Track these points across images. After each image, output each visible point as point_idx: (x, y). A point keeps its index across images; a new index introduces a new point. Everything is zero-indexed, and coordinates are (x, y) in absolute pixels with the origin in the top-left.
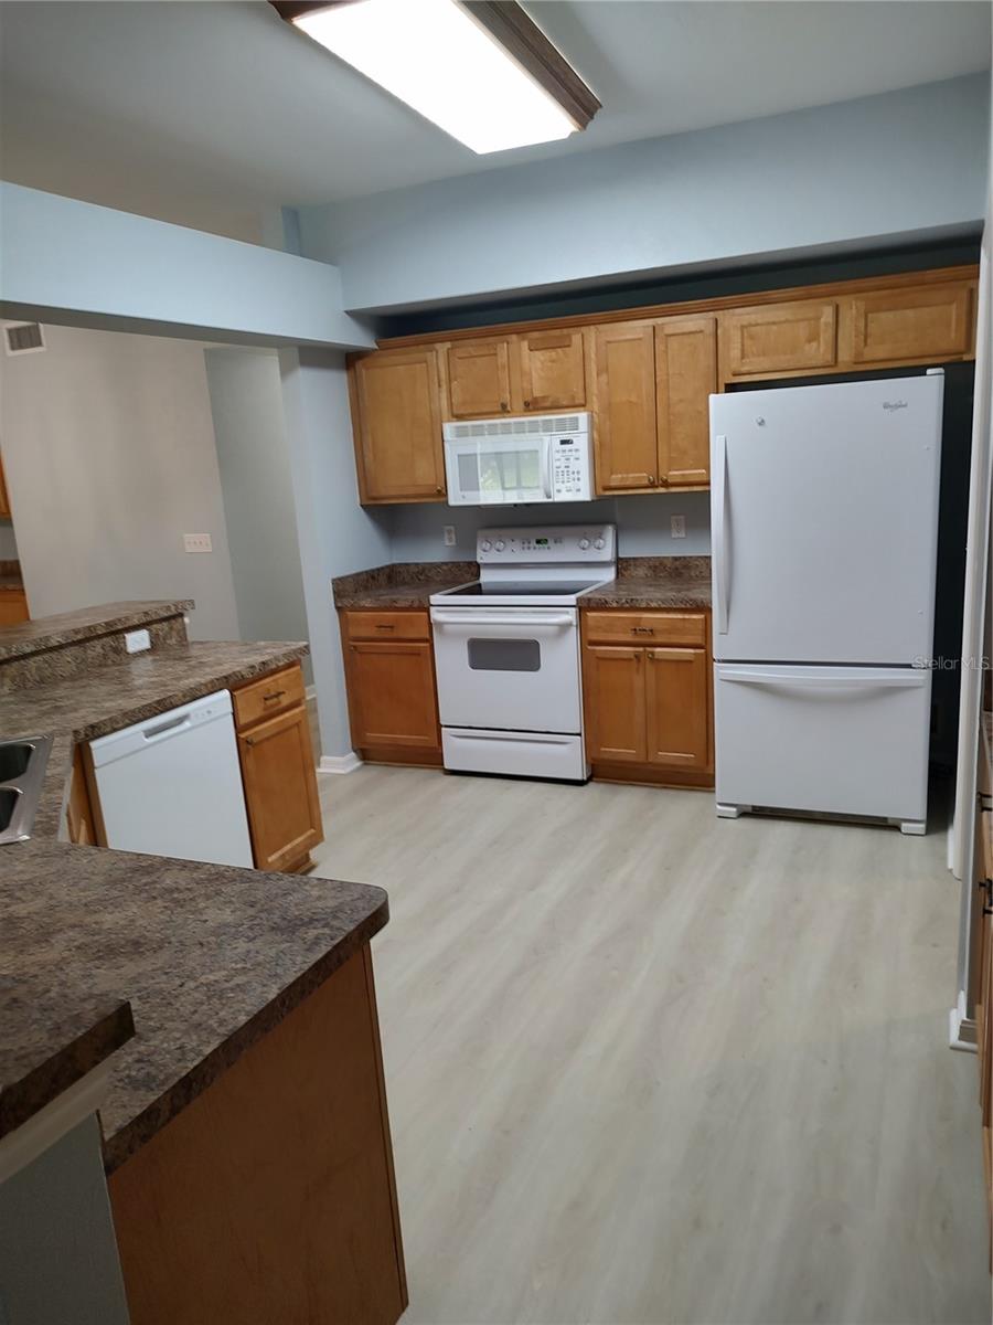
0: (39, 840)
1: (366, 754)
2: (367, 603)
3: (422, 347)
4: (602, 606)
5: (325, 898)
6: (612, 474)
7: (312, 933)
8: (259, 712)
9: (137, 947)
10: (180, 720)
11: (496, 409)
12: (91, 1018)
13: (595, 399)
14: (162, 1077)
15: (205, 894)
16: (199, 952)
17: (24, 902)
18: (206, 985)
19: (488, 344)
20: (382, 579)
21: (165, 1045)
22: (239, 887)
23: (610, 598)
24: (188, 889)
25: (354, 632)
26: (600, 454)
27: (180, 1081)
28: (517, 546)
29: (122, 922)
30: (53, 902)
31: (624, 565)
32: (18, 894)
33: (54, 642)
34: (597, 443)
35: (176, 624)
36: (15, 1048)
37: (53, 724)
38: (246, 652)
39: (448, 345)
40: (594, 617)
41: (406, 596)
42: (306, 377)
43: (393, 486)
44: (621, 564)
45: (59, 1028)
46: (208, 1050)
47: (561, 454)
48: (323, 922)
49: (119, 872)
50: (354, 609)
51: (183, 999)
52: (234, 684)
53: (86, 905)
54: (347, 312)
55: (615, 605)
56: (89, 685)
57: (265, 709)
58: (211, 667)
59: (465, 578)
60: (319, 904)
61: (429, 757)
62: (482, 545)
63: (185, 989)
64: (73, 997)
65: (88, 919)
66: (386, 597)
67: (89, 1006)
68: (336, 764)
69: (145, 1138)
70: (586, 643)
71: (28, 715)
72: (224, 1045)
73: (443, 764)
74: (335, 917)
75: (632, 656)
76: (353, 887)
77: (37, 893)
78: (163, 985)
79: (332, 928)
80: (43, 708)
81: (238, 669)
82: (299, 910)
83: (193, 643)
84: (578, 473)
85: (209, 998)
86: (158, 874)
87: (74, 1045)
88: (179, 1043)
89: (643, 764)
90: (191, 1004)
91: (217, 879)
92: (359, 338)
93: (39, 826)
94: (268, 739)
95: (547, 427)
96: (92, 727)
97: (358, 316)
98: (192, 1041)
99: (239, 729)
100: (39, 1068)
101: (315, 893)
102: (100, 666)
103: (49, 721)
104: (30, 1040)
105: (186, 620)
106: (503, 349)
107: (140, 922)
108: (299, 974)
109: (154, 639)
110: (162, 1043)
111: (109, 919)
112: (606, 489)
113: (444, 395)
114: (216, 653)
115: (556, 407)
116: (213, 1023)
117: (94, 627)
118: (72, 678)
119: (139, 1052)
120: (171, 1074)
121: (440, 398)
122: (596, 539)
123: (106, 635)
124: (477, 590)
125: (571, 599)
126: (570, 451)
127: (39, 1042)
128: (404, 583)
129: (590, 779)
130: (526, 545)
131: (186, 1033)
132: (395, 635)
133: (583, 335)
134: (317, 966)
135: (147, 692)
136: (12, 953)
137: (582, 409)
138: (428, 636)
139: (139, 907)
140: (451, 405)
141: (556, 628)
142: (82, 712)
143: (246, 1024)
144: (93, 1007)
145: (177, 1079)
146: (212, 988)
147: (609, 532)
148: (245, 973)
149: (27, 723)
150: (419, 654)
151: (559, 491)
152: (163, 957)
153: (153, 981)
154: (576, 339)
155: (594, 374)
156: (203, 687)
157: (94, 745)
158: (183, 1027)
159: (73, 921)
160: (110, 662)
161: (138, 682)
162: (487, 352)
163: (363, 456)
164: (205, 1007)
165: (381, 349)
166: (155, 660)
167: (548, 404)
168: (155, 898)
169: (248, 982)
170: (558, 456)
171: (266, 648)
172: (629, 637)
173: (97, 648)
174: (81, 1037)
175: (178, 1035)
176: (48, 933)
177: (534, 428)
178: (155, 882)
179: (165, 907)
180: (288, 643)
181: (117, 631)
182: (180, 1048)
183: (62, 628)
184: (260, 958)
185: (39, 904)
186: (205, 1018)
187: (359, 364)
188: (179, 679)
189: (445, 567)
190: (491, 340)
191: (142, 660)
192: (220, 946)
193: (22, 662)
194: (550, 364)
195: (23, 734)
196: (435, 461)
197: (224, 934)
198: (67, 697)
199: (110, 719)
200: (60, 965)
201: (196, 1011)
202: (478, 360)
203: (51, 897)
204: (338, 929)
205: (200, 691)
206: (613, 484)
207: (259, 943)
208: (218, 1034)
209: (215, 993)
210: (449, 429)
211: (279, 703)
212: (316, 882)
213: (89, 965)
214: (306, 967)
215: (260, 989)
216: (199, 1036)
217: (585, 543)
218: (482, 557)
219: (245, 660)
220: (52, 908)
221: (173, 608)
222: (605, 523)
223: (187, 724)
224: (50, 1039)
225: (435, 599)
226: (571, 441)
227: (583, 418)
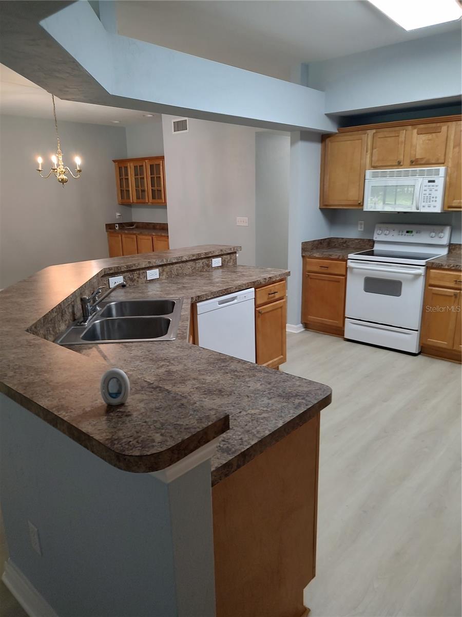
0: (179, 341)
1: (307, 326)
2: (317, 255)
3: (360, 132)
4: (439, 267)
5: (303, 387)
6: (454, 200)
7: (297, 401)
8: (265, 300)
9: (220, 392)
10: (233, 299)
11: (395, 164)
12: (214, 418)
13: (450, 160)
14: (233, 450)
15: (249, 375)
16: (247, 400)
17: (174, 365)
18: (251, 414)
19: (395, 131)
20: (325, 244)
21: (234, 437)
22: (263, 374)
23: (444, 263)
24: (241, 372)
25: (309, 268)
26: (450, 189)
27: (241, 453)
28: (395, 233)
29: (214, 381)
30: (186, 367)
31: (453, 247)
32: (172, 362)
33: (184, 259)
34: (448, 183)
35: (233, 256)
36: (184, 424)
37: (183, 294)
38: (262, 272)
39: (374, 131)
40: (435, 272)
41: (336, 254)
42: (302, 146)
43: (337, 200)
44: (452, 247)
45: (201, 420)
46: (253, 443)
47: (427, 187)
48: (302, 397)
49: (212, 360)
50: (310, 257)
51: (241, 418)
52: (257, 286)
53: (199, 371)
54: (326, 114)
55: (446, 267)
56: (196, 279)
57: (268, 299)
58: (247, 277)
59: (366, 247)
60: (300, 389)
61: (338, 331)
62: (377, 232)
63: (242, 414)
64: (205, 407)
65: (201, 377)
66: (327, 253)
67: (213, 413)
68: (294, 328)
69: (226, 475)
70: (428, 285)
71: (173, 289)
72: (260, 442)
73: (344, 336)
74: (307, 396)
75: (453, 295)
76: (315, 384)
77: (180, 363)
78: (232, 411)
79: (306, 400)
80: (179, 286)
81: (259, 279)
82: (290, 389)
83: (239, 265)
84: (436, 197)
85: (252, 420)
86: (228, 363)
87: (207, 428)
88: (240, 437)
89: (450, 350)
90: (245, 421)
91: (253, 369)
92: (330, 127)
93: (179, 335)
94: (268, 312)
95: (422, 174)
96: (199, 297)
97: (330, 116)
98: (246, 437)
99: (256, 306)
100: (195, 434)
101: (298, 383)
102: (201, 271)
103: (181, 292)
104: (190, 422)
105: (237, 255)
106: (403, 134)
107: (221, 382)
108: (292, 418)
109: (223, 262)
110: (233, 435)
111: (209, 378)
112: (450, 207)
113: (368, 156)
114: (249, 271)
115: (428, 164)
116: (254, 431)
117: (200, 254)
118: (189, 275)
119: (223, 437)
120: (237, 449)
121: (366, 158)
122: (439, 233)
123: (205, 258)
124: (372, 253)
125: (423, 262)
126: (433, 186)
127: (194, 424)
128: (335, 247)
129: (419, 354)
130: (400, 233)
131: (243, 433)
132: (329, 271)
133: (448, 127)
134: (300, 416)
135: (221, 285)
136: (171, 385)
137: (442, 165)
138: (344, 274)
139: (221, 376)
140: (371, 161)
141: (412, 276)
142: (194, 290)
143: (269, 435)
144: (214, 413)
145: (240, 452)
146: (253, 416)
147: (447, 230)
148: (268, 413)
149: (172, 292)
150: (339, 282)
151: (424, 206)
152: (232, 399)
153: (227, 408)
154: (444, 128)
155: (452, 148)
156: (244, 285)
157: (198, 304)
158: (242, 430)
159: (194, 377)
160: (205, 270)
161: (217, 280)
162: (394, 135)
163: (324, 185)
164: (250, 424)
165: (340, 132)
166: (223, 272)
167: (423, 162)
168: (227, 373)
169: (269, 417)
170: (425, 188)
171: (271, 271)
172: (452, 285)
173: (200, 264)
174: (210, 425)
175: (240, 434)
176: (185, 380)
177: (414, 174)
178: (227, 366)
179: (232, 378)
180: (281, 270)
181: (209, 257)
182: (241, 439)
183: (187, 253)
184: (274, 408)
185: (180, 367)
186: (251, 429)
187: (328, 140)
188: (234, 281)
189: (357, 241)
190: (397, 128)
191: (218, 271)
192: (256, 398)
193: (171, 266)
194: (427, 141)
195: (171, 296)
196: (359, 189)
197: (258, 394)
198: (189, 283)
199: (206, 294)
200: (190, 394)
201: (246, 425)
202: (389, 139)
203: (185, 365)
204: (310, 401)
205: (243, 287)
206: (453, 205)
207: (273, 400)
208: (257, 437)
209: (254, 418)
210: (369, 173)
211: (274, 297)
212: (298, 378)
213: (202, 396)
214: (295, 416)
215: (274, 421)
216: (249, 436)
217: (433, 234)
218: (376, 237)
219: (262, 275)
220: (186, 370)
221: (232, 249)
222: (446, 225)
223: (236, 301)
224: (198, 423)
225: (351, 256)
226: (433, 181)
227: (442, 169)
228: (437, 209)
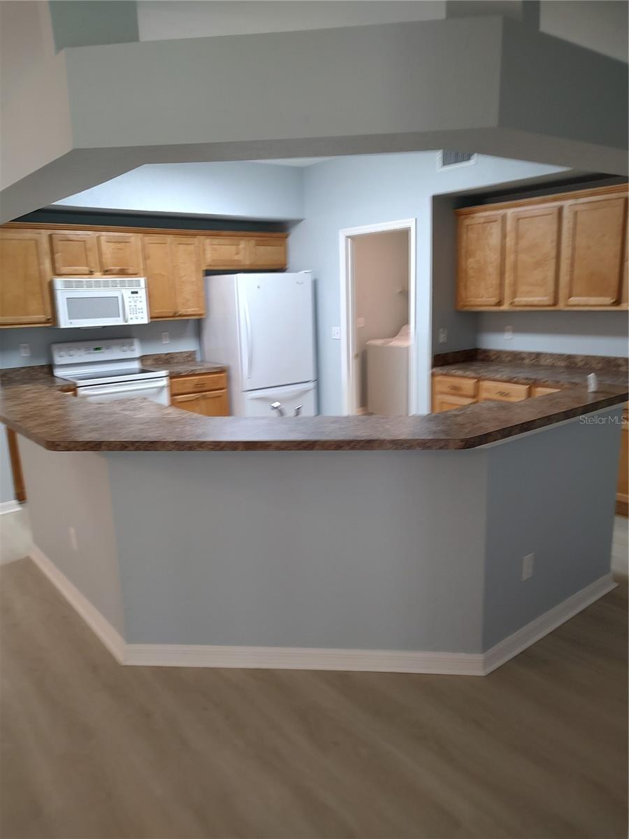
4: (179, 375)
6: (155, 310)
11: (85, 273)
13: (142, 271)
28: (82, 352)
39: (50, 231)
47: (132, 299)
55: (185, 374)
62: (58, 354)
70: (173, 395)
75: (195, 399)
84: (141, 309)
95: (125, 284)
112: (156, 317)
113: (48, 261)
115: (123, 274)
122: (130, 346)
126: (137, 297)
130: (88, 352)
133: (136, 238)
137: (142, 276)
140: (53, 267)
147: (137, 342)
151: (132, 319)
154: (133, 239)
155: (142, 259)
162: (78, 240)
172: (192, 389)
189: (23, 371)
190: (79, 233)
202: (72, 243)
210: (59, 282)
217: (124, 348)
218: (58, 361)
226: (137, 293)
227: (142, 280)
228: (145, 320)
